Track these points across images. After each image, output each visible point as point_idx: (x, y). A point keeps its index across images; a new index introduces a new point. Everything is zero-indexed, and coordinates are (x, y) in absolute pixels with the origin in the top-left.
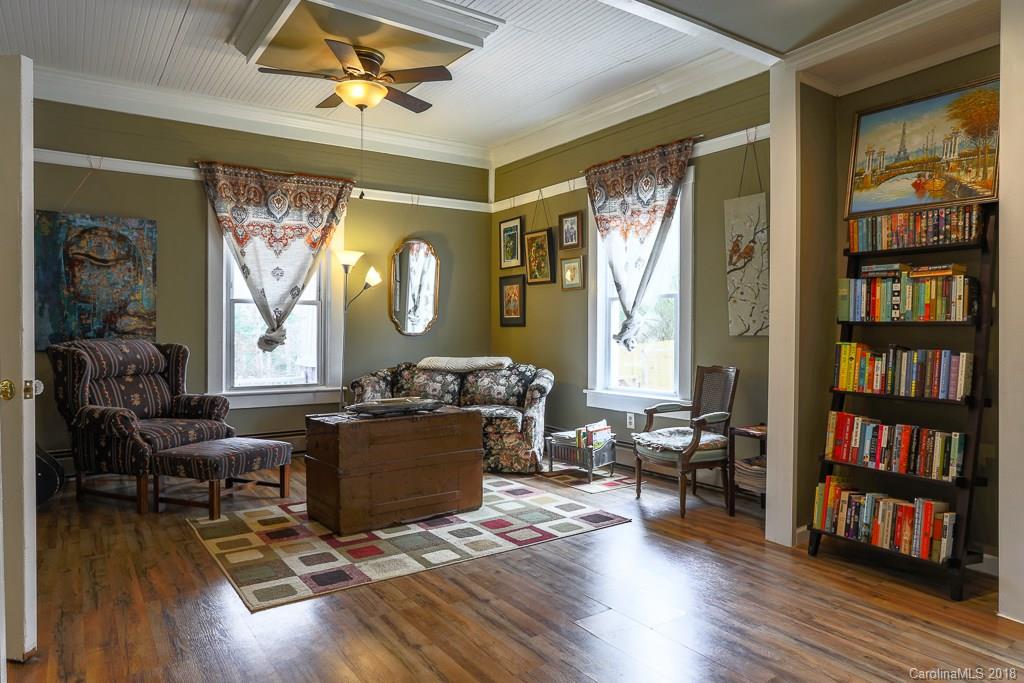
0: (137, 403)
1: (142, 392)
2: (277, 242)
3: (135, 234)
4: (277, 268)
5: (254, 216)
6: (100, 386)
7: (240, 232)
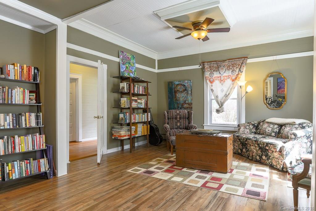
0: (179, 125)
1: (180, 122)
2: (222, 81)
3: (187, 84)
4: (222, 89)
5: (216, 74)
6: (171, 120)
7: (211, 80)
